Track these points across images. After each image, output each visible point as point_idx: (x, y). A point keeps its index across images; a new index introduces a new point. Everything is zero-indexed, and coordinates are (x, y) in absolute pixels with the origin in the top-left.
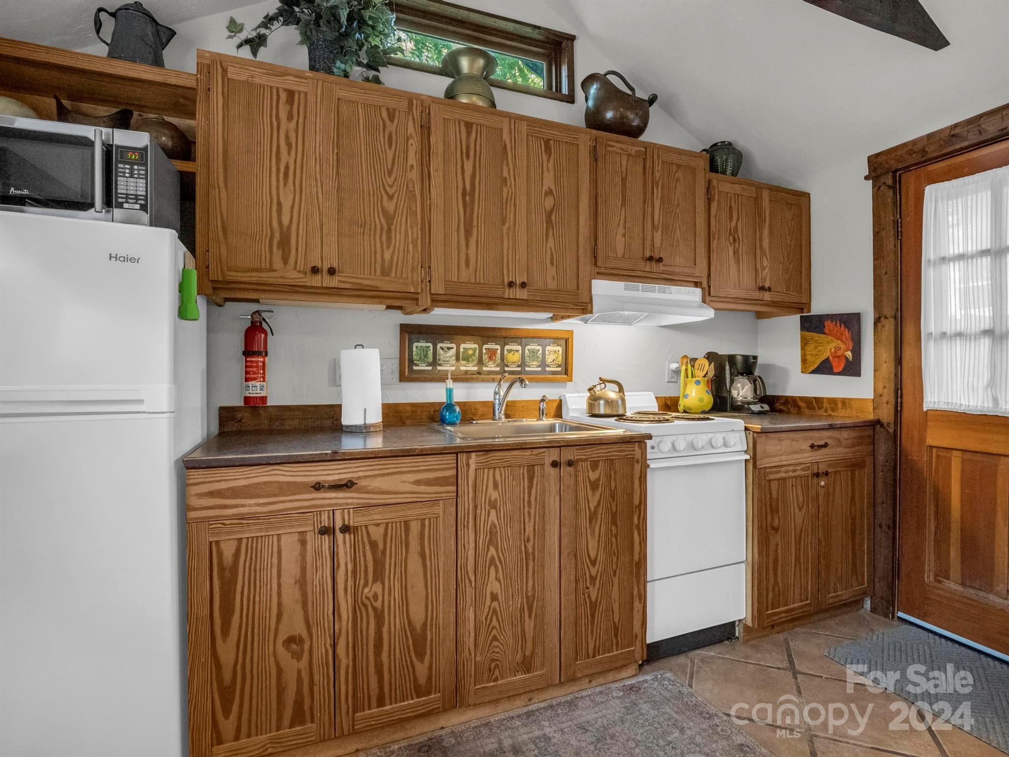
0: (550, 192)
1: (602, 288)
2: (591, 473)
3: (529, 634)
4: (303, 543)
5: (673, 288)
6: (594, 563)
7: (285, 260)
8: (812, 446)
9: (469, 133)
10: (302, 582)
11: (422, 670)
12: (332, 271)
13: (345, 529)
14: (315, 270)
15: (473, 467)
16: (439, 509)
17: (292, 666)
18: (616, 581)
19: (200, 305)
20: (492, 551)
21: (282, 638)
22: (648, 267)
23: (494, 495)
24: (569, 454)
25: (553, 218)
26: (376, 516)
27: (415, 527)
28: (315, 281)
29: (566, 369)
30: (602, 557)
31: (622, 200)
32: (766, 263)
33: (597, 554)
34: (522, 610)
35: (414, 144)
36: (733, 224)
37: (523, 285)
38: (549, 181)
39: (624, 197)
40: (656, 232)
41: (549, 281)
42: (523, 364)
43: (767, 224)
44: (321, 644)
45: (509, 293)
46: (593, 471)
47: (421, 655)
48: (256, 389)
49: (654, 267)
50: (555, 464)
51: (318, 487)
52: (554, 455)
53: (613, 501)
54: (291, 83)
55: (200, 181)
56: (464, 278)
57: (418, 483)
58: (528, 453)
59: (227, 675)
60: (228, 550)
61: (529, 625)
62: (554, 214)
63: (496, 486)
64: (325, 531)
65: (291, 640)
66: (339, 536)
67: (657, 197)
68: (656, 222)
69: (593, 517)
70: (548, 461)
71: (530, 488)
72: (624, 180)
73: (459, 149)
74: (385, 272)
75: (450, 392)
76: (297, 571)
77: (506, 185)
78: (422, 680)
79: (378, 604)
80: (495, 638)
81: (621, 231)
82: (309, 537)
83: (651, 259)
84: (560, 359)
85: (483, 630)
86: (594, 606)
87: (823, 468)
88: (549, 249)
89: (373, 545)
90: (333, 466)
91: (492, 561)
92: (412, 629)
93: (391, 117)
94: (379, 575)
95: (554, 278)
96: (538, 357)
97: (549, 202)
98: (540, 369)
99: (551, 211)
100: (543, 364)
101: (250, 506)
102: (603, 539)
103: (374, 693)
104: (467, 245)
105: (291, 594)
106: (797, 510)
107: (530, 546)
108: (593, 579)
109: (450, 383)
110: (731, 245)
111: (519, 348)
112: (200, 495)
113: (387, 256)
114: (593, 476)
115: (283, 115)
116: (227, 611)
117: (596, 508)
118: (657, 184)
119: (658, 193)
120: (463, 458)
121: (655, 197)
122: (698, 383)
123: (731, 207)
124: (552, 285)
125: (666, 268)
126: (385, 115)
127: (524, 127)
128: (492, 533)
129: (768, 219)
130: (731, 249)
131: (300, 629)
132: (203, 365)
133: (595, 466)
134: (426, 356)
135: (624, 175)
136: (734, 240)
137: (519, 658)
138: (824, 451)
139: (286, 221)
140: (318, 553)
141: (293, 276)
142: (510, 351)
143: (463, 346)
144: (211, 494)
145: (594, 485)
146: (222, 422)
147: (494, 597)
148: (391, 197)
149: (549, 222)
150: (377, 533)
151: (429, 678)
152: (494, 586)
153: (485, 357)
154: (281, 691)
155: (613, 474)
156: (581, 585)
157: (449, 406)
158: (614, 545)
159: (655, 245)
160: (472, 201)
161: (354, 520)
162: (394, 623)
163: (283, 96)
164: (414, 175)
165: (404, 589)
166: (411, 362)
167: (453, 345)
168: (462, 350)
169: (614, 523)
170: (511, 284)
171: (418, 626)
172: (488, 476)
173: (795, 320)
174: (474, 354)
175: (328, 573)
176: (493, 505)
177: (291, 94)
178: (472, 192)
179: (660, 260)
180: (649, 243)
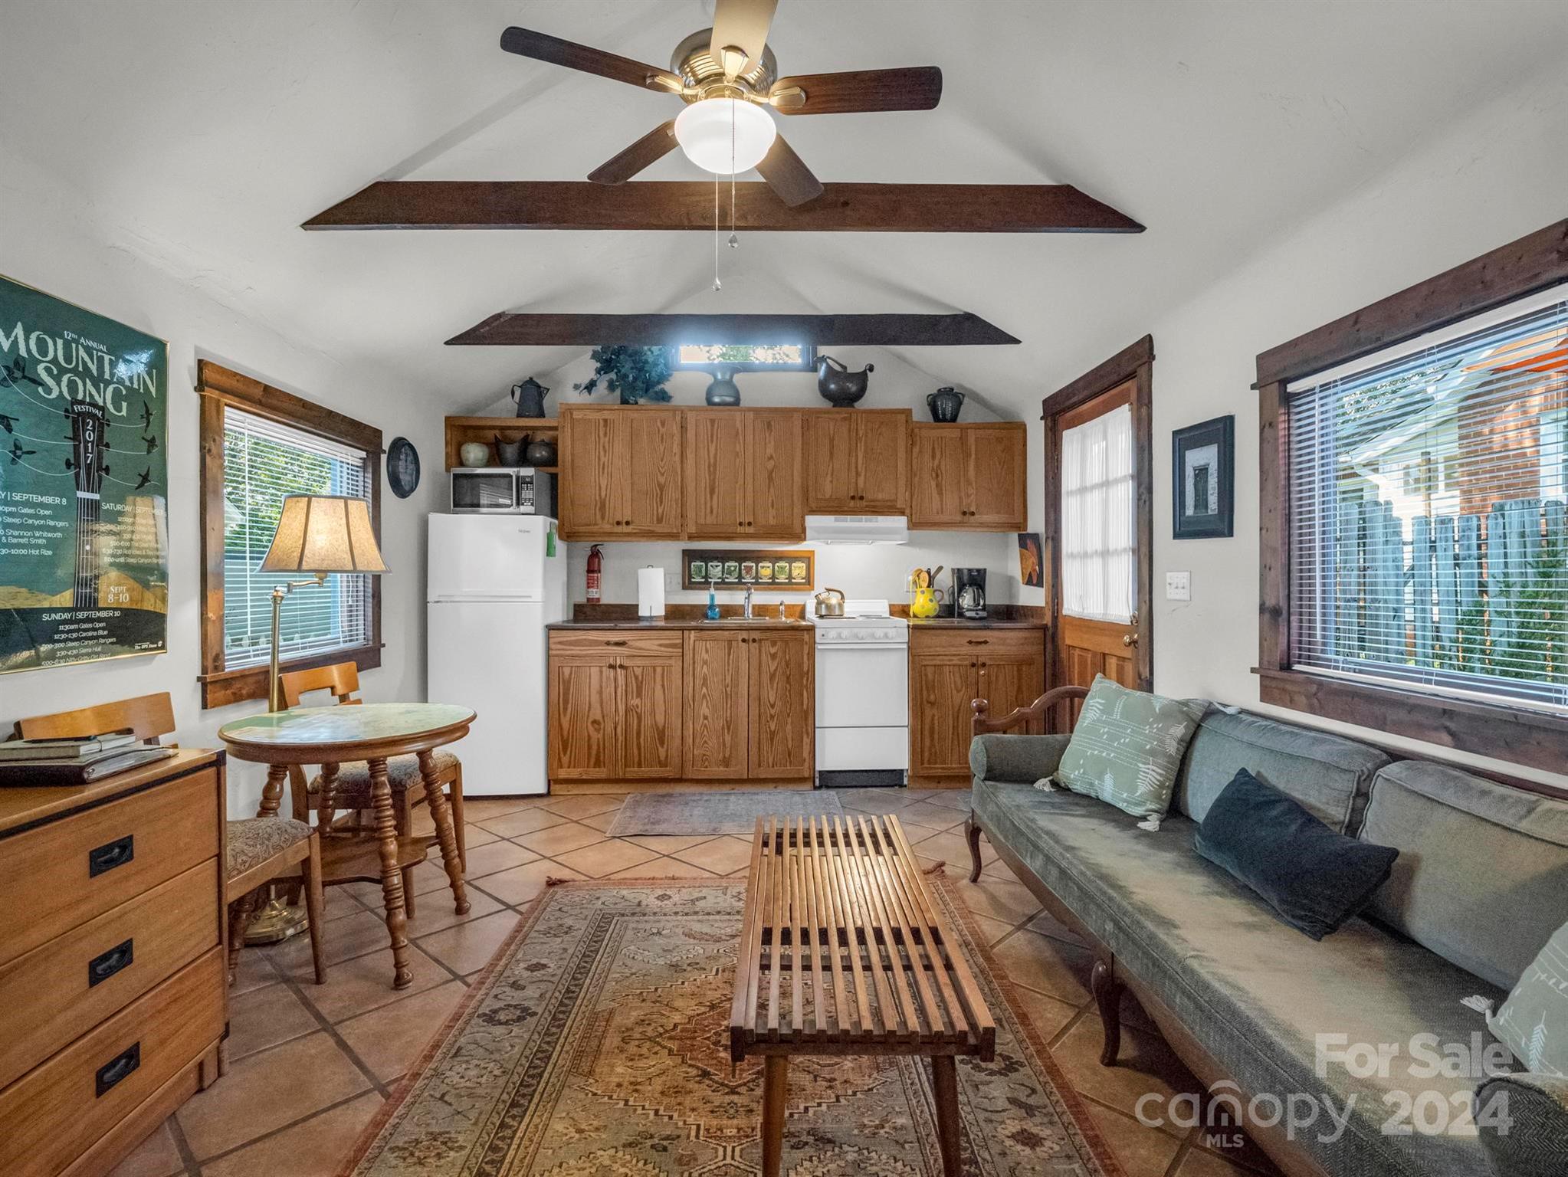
0: (771, 458)
1: (812, 521)
2: (771, 648)
3: (728, 745)
4: (601, 672)
5: (880, 518)
6: (773, 706)
7: (603, 518)
8: (970, 642)
9: (713, 426)
10: (600, 693)
11: (662, 752)
12: (627, 523)
13: (621, 666)
14: (618, 523)
15: (692, 639)
16: (672, 662)
17: (595, 736)
18: (789, 720)
19: (560, 546)
20: (704, 690)
21: (590, 720)
22: (852, 503)
23: (706, 656)
24: (756, 635)
25: (774, 475)
26: (638, 662)
27: (659, 670)
28: (619, 529)
29: (809, 581)
30: (778, 703)
31: (831, 456)
32: (971, 491)
34: (723, 729)
35: (677, 439)
36: (936, 462)
37: (750, 524)
38: (770, 451)
39: (831, 453)
40: (859, 477)
41: (771, 518)
42: (773, 577)
43: (973, 456)
44: (609, 727)
45: (740, 529)
46: (773, 647)
47: (662, 744)
48: (594, 593)
49: (859, 503)
50: (744, 641)
51: (608, 643)
52: (744, 635)
53: (788, 668)
54: (606, 415)
55: (560, 477)
56: (709, 521)
57: (660, 645)
58: (726, 633)
59: (565, 733)
60: (567, 671)
61: (728, 738)
62: (774, 473)
63: (707, 651)
64: (611, 667)
65: (595, 722)
66: (619, 670)
67: (861, 450)
68: (860, 469)
69: (772, 677)
70: (740, 639)
71: (729, 655)
72: (832, 440)
73: (706, 438)
74: (660, 520)
75: (712, 597)
76: (598, 686)
77: (738, 457)
78: (662, 758)
79: (639, 711)
80: (705, 742)
81: (829, 478)
82: (604, 669)
83: (853, 498)
84: (804, 574)
85: (699, 736)
86: (772, 733)
87: (981, 660)
88: (770, 497)
89: (636, 678)
90: (615, 632)
91: (704, 696)
92: (658, 728)
93: (663, 424)
94: (639, 695)
95: (774, 517)
96: (786, 572)
97: (771, 464)
98: (787, 581)
99: (773, 471)
100: (790, 577)
101: (576, 650)
102: (779, 692)
103: (636, 760)
104: (711, 498)
105: (595, 698)
106: (954, 692)
107: (728, 689)
108: (772, 717)
109: (712, 591)
110: (934, 480)
111: (770, 565)
112: (555, 643)
113: (660, 511)
114: (773, 650)
115: (601, 435)
116: (566, 702)
117: (776, 670)
118: (861, 439)
119: (861, 447)
120: (686, 633)
121: (859, 450)
122: (923, 592)
123: (933, 448)
124: (772, 522)
125: (869, 504)
126: (659, 424)
127: (751, 415)
128: (705, 679)
129: (973, 452)
130: (933, 484)
131: (599, 717)
132: (565, 578)
133: (774, 644)
134: (700, 571)
135: (832, 436)
136: (937, 475)
137: (721, 756)
138: (983, 647)
139: (603, 494)
140: (608, 678)
141: (607, 528)
142: (762, 567)
143: (727, 564)
144: (560, 643)
145: (774, 656)
146: (575, 611)
147: (706, 718)
148: (663, 475)
149: (770, 478)
150: (638, 671)
151: (667, 756)
152: (705, 710)
153: (743, 572)
154: (590, 747)
155: (787, 650)
156: (763, 721)
157: (712, 607)
158: (788, 697)
159: (859, 487)
160: (715, 470)
161: (626, 663)
162: (647, 721)
163: (602, 422)
164: (677, 458)
165: (653, 704)
166: (690, 577)
167: (721, 564)
168: (726, 567)
169: (788, 681)
170: (741, 524)
171: (661, 726)
172: (701, 645)
173: (1014, 537)
174: (735, 570)
175: (613, 689)
176: (705, 662)
177: (606, 421)
178: (715, 464)
179: (862, 498)
180: (853, 485)
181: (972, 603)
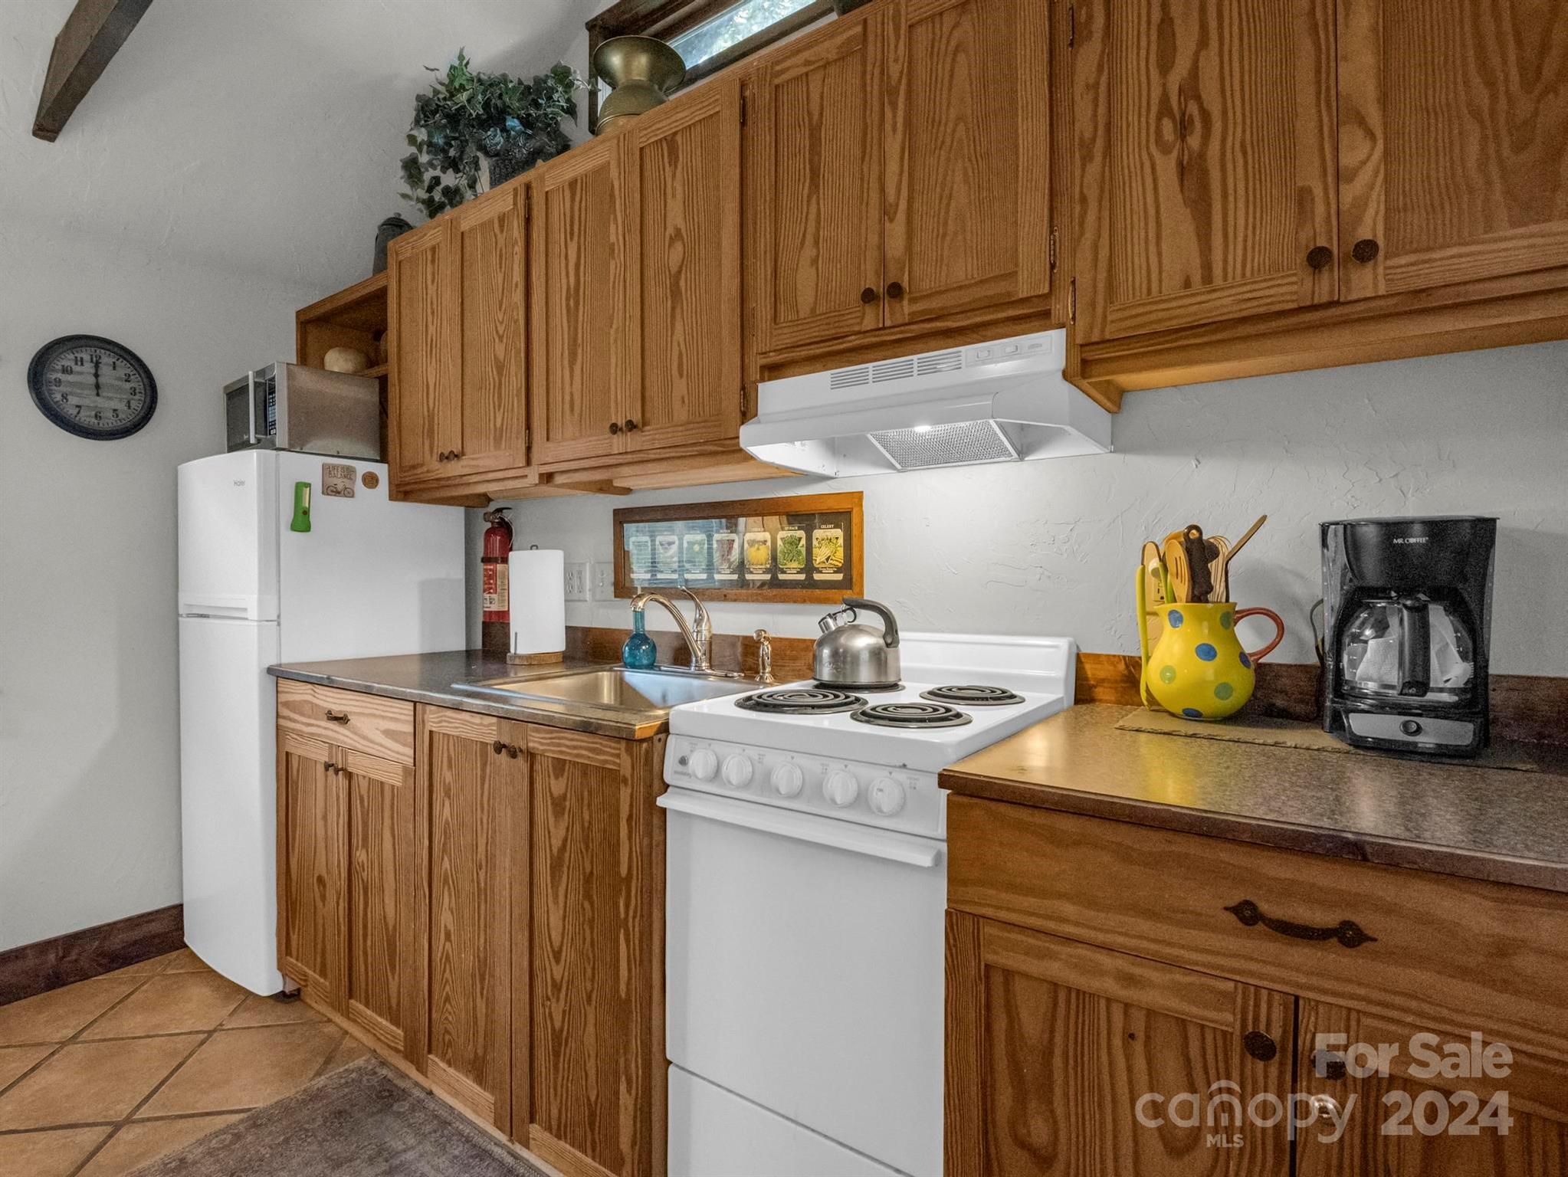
0: (676, 235)
2: (553, 781)
3: (481, 1025)
5: (967, 352)
6: (557, 956)
7: (432, 450)
9: (573, 196)
11: (393, 987)
12: (457, 456)
15: (427, 727)
17: (320, 908)
20: (446, 862)
21: (316, 873)
22: (869, 318)
23: (448, 777)
25: (682, 283)
29: (851, 577)
30: (569, 950)
31: (812, 179)
33: (562, 942)
34: (473, 977)
35: (519, 251)
37: (630, 426)
38: (675, 216)
39: (815, 170)
40: (891, 220)
42: (774, 568)
44: (332, 898)
45: (618, 445)
46: (557, 778)
47: (393, 967)
49: (887, 312)
50: (499, 748)
51: (329, 716)
53: (587, 851)
56: (568, 432)
57: (386, 733)
58: (477, 720)
60: (295, 763)
61: (481, 1006)
62: (683, 276)
63: (449, 763)
65: (320, 879)
67: (894, 130)
68: (891, 197)
69: (556, 866)
70: (495, 740)
71: (483, 780)
72: (815, 131)
73: (562, 230)
74: (498, 442)
75: (638, 616)
76: (322, 805)
77: (614, 258)
78: (393, 1004)
79: (365, 877)
81: (809, 252)
83: (874, 296)
84: (839, 556)
85: (437, 976)
86: (558, 1038)
88: (675, 344)
89: (361, 800)
90: (334, 693)
91: (446, 878)
93: (502, 226)
94: (365, 842)
95: (683, 398)
96: (799, 553)
97: (675, 255)
98: (802, 577)
99: (680, 272)
100: (809, 568)
101: (300, 724)
102: (571, 916)
103: (363, 986)
104: (571, 379)
105: (320, 828)
107: (482, 877)
108: (556, 986)
109: (645, 603)
110: (1166, 150)
111: (767, 535)
112: (282, 704)
113: (498, 422)
114: (558, 789)
115: (429, 280)
116: (294, 825)
117: (561, 850)
120: (419, 710)
121: (888, 127)
124: (680, 413)
125: (919, 307)
126: (497, 227)
127: (635, 139)
128: (447, 835)
131: (324, 871)
133: (560, 769)
135: (816, 117)
136: (1184, 128)
139: (431, 401)
140: (330, 791)
141: (435, 468)
142: (752, 543)
144: (286, 705)
145: (558, 806)
149: (675, 293)
150: (364, 787)
153: (717, 555)
154: (315, 929)
155: (586, 793)
158: (588, 940)
159: (889, 254)
160: (577, 303)
161: (348, 764)
162: (375, 906)
164: (520, 295)
165: (381, 870)
167: (675, 538)
168: (685, 545)
169: (588, 895)
170: (613, 429)
171: (390, 924)
172: (440, 745)
174: (700, 552)
176: (447, 793)
177: (433, 250)
178: (577, 290)
179: (895, 291)
180: (872, 255)
181: (1394, 677)
